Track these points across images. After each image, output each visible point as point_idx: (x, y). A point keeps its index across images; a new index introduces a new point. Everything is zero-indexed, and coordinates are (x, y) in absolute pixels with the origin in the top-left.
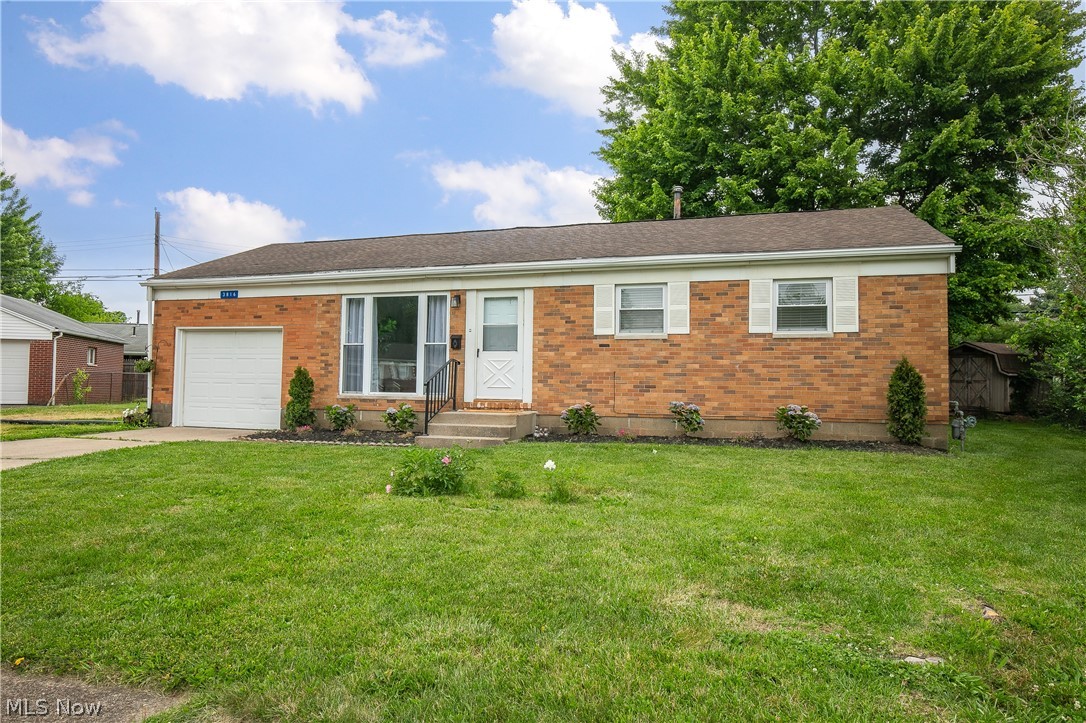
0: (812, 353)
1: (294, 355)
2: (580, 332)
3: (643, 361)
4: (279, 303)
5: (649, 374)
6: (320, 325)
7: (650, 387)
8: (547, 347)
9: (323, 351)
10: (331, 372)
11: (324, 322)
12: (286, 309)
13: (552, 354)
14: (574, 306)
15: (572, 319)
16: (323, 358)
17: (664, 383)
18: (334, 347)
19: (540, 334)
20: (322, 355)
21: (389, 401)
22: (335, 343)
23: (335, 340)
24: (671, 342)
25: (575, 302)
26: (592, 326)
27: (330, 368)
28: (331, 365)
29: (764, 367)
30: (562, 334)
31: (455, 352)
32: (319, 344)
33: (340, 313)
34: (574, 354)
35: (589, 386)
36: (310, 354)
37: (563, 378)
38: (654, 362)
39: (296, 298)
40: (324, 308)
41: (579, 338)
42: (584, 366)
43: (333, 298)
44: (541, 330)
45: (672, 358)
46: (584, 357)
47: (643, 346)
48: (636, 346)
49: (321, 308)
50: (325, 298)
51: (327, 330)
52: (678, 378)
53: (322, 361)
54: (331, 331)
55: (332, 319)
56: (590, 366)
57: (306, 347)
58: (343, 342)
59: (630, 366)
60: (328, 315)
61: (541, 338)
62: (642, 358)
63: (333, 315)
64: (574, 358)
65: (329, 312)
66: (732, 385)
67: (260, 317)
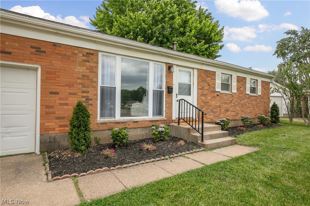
0: (254, 100)
1: (54, 91)
2: (212, 89)
3: (226, 101)
4: (34, 44)
5: (228, 106)
6: (81, 70)
7: (227, 110)
8: (203, 95)
9: (84, 89)
10: (92, 105)
11: (84, 68)
12: (45, 52)
13: (204, 97)
14: (210, 79)
15: (210, 84)
16: (84, 94)
17: (231, 109)
18: (94, 87)
19: (200, 89)
20: (83, 92)
21: (134, 122)
22: (94, 84)
23: (94, 82)
24: (232, 95)
25: (210, 77)
26: (215, 87)
27: (90, 102)
28: (91, 100)
29: (248, 104)
30: (207, 90)
31: (169, 95)
32: (80, 84)
33: (98, 63)
34: (210, 98)
35: (214, 111)
36: (72, 91)
37: (207, 107)
38: (229, 102)
39: (55, 45)
40: (84, 58)
41: (211, 92)
42: (213, 103)
43: (91, 52)
44: (201, 87)
45: (232, 100)
46: (213, 99)
47: (226, 96)
48: (225, 96)
49: (80, 57)
50: (84, 50)
51: (88, 74)
52: (233, 107)
53: (83, 97)
54: (91, 75)
55: (91, 67)
56: (214, 103)
57: (66, 85)
58: (100, 84)
59: (224, 103)
60: (87, 63)
61: (200, 91)
62: (226, 100)
63: (92, 64)
64: (210, 100)
65: (88, 62)
66: (243, 109)
67: (10, 53)
